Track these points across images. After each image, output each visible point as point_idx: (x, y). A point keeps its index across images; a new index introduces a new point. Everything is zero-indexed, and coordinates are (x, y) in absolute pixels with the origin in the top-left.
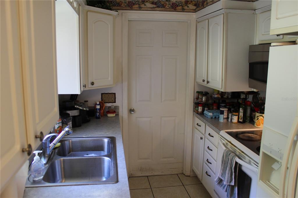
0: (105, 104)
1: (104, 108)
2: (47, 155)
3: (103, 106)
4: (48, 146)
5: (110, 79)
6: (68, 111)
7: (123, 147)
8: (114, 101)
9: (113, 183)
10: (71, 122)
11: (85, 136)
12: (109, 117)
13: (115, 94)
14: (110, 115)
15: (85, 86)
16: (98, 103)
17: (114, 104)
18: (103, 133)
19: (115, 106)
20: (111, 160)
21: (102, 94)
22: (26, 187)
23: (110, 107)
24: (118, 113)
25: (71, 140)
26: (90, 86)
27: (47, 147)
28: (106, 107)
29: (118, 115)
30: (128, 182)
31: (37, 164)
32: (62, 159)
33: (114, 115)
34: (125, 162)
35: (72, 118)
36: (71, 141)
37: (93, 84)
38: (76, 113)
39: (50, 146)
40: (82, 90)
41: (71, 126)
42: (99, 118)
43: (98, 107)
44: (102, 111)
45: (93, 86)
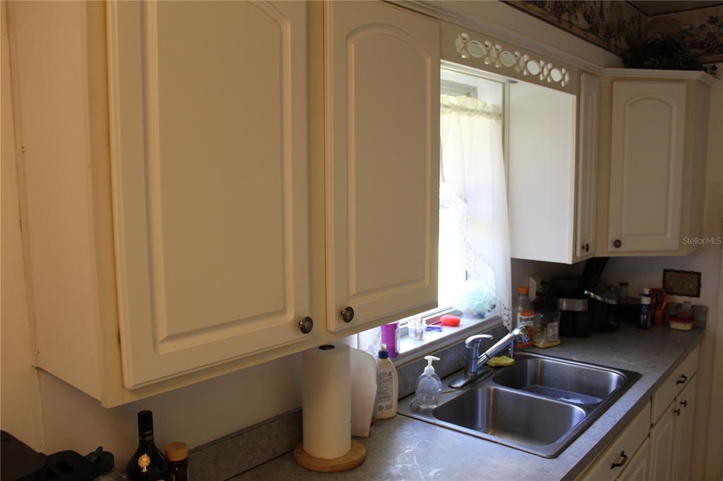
0: (668, 296)
1: (664, 305)
2: (470, 374)
3: (663, 301)
4: (474, 357)
5: (669, 236)
6: (563, 297)
7: (638, 399)
8: (695, 293)
9: (544, 455)
10: (556, 324)
11: (578, 358)
12: (673, 329)
13: (699, 275)
14: (676, 325)
15: (586, 248)
16: (647, 291)
17: (694, 301)
18: (622, 360)
19: (692, 306)
20: (586, 416)
21: (665, 271)
22: (397, 413)
23: (680, 306)
24: (704, 323)
25: (540, 360)
26: (611, 248)
27: (472, 359)
28: (669, 304)
29: (704, 328)
30: (575, 464)
31: (428, 380)
32: (493, 387)
33: (688, 327)
34: (610, 428)
35: (560, 313)
36: (542, 361)
37: (617, 244)
38: (579, 305)
39: (478, 359)
40: (578, 254)
41: (556, 332)
42: (644, 327)
43: (646, 301)
44: (659, 313)
45: (619, 249)
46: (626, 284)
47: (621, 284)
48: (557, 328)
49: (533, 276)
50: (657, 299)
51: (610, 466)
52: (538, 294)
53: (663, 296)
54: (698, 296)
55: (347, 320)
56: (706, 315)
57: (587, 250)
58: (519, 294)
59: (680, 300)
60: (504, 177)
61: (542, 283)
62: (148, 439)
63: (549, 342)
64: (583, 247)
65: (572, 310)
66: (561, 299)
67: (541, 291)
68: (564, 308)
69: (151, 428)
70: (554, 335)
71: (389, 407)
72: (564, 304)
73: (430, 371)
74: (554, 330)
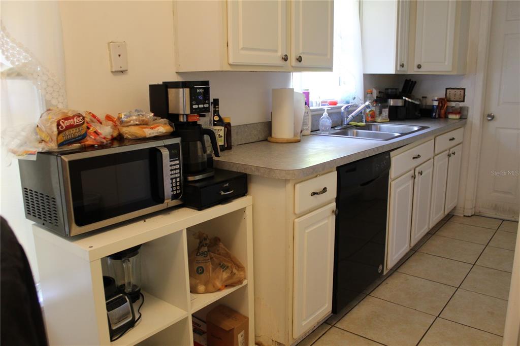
0: (448, 103)
1: (446, 108)
3: (445, 105)
5: (446, 64)
8: (462, 100)
10: (387, 110)
12: (450, 118)
13: (464, 89)
14: (451, 116)
16: (436, 99)
17: (461, 104)
19: (460, 107)
21: (447, 89)
22: (311, 134)
23: (453, 107)
25: (379, 125)
28: (448, 106)
29: (466, 119)
31: (325, 120)
33: (458, 117)
37: (419, 67)
38: (399, 103)
39: (347, 118)
40: (398, 69)
41: (387, 114)
42: (435, 118)
43: (436, 103)
44: (443, 111)
45: (420, 70)
46: (426, 97)
47: (423, 97)
48: (387, 112)
49: (375, 88)
50: (442, 104)
51: (412, 158)
52: (377, 97)
53: (445, 102)
54: (464, 101)
55: (300, 61)
56: (468, 111)
57: (403, 67)
58: (368, 93)
59: (453, 104)
60: (359, 29)
61: (380, 92)
62: (217, 109)
63: (384, 119)
64: (401, 65)
65: (396, 105)
66: (389, 100)
67: (379, 96)
68: (391, 105)
69: (218, 105)
70: (386, 116)
71: (307, 129)
72: (392, 102)
73: (326, 115)
74: (386, 113)
